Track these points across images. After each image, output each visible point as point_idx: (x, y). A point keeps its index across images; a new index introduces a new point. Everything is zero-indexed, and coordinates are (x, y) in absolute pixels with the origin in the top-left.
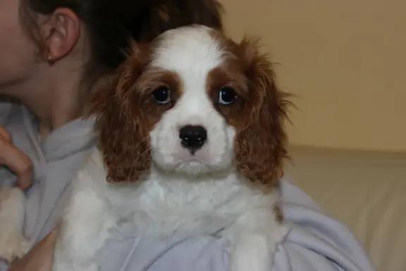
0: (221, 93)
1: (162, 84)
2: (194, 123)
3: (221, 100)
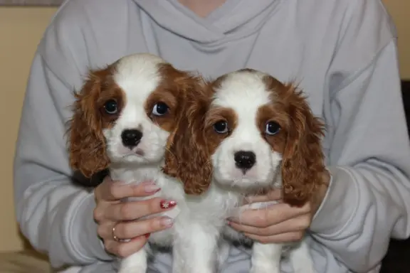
0: (267, 126)
2: (246, 149)
3: (267, 131)
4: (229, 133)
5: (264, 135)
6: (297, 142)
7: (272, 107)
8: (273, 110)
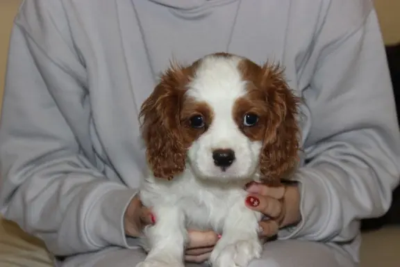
0: (245, 118)
1: (195, 113)
4: (206, 128)
5: (242, 128)
6: (277, 125)
7: (248, 99)
8: (250, 101)
